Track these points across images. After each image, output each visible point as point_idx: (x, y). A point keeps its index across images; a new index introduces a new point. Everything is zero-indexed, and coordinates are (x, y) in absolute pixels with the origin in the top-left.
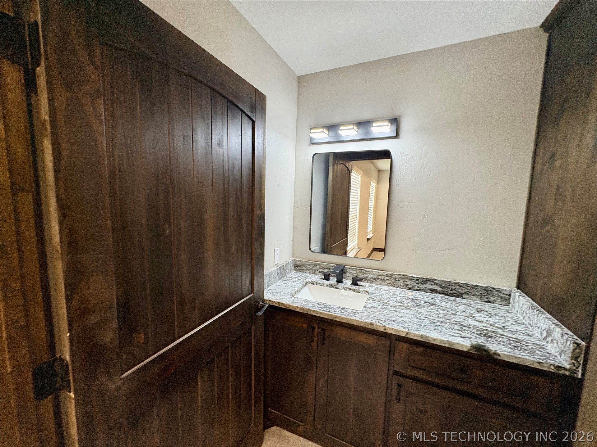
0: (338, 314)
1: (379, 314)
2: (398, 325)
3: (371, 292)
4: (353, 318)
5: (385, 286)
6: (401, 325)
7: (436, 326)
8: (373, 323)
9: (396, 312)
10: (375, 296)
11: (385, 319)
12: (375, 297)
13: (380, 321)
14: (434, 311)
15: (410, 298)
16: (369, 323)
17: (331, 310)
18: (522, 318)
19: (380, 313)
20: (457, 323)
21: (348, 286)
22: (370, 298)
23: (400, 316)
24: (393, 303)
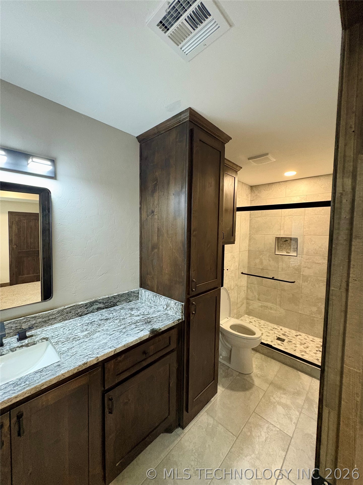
0: (42, 380)
1: (81, 351)
2: (104, 349)
3: (50, 336)
4: (63, 372)
5: (57, 323)
6: (106, 347)
7: (124, 333)
8: (86, 362)
9: (92, 340)
10: (59, 337)
11: (91, 351)
12: (60, 339)
13: (89, 356)
14: (112, 323)
15: (88, 323)
16: (83, 364)
17: (27, 383)
18: (149, 304)
19: (81, 349)
20: (131, 323)
21: (16, 344)
22: (56, 342)
23: (98, 341)
24: (81, 335)
